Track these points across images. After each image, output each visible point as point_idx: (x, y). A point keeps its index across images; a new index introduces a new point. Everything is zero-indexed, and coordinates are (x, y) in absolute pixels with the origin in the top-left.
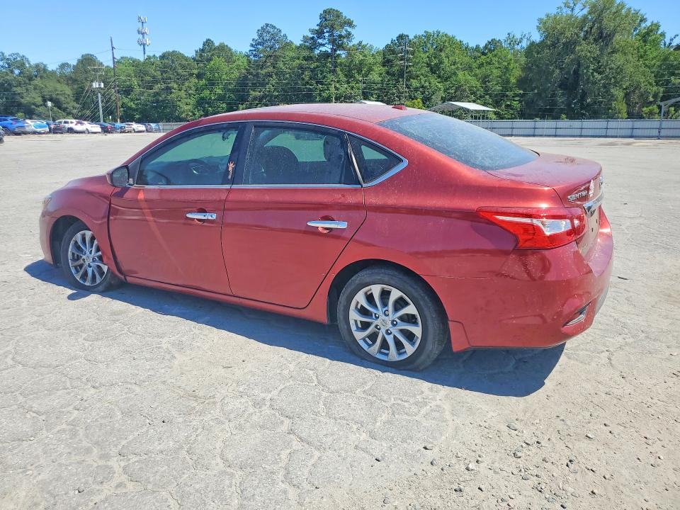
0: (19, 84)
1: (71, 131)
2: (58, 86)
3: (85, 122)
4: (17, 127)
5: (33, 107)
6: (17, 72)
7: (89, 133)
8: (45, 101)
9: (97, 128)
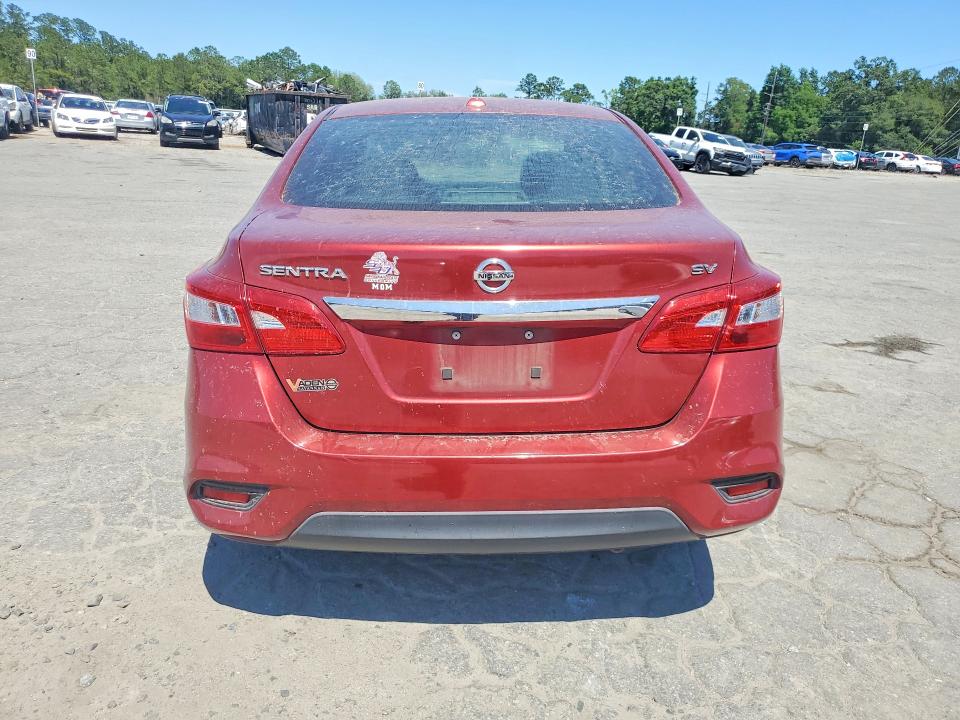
0: (872, 101)
1: (892, 167)
2: (927, 103)
3: (919, 156)
4: (810, 158)
5: (880, 132)
6: (874, 83)
7: (920, 172)
8: (898, 123)
9: (937, 167)
